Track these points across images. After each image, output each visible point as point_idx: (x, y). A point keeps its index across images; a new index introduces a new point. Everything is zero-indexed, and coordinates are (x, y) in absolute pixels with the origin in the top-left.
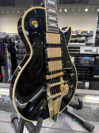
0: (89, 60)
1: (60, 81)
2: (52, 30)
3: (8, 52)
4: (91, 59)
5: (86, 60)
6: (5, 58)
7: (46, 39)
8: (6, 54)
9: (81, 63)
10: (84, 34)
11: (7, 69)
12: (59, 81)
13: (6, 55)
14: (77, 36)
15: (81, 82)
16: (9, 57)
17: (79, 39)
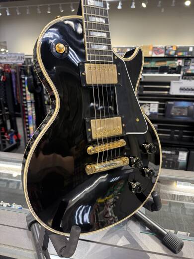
0: (188, 108)
3: (28, 93)
4: (192, 107)
6: (24, 104)
8: (25, 96)
9: (172, 114)
10: (181, 54)
11: (27, 124)
13: (25, 98)
14: (166, 57)
15: (171, 151)
16: (31, 102)
17: (170, 64)
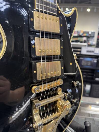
0: (91, 61)
1: (58, 94)
2: (46, 8)
4: (92, 61)
5: (88, 61)
7: (33, 21)
12: (56, 94)
